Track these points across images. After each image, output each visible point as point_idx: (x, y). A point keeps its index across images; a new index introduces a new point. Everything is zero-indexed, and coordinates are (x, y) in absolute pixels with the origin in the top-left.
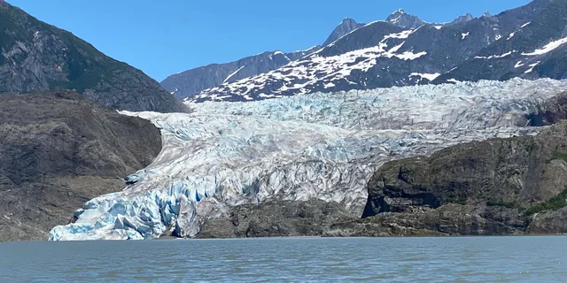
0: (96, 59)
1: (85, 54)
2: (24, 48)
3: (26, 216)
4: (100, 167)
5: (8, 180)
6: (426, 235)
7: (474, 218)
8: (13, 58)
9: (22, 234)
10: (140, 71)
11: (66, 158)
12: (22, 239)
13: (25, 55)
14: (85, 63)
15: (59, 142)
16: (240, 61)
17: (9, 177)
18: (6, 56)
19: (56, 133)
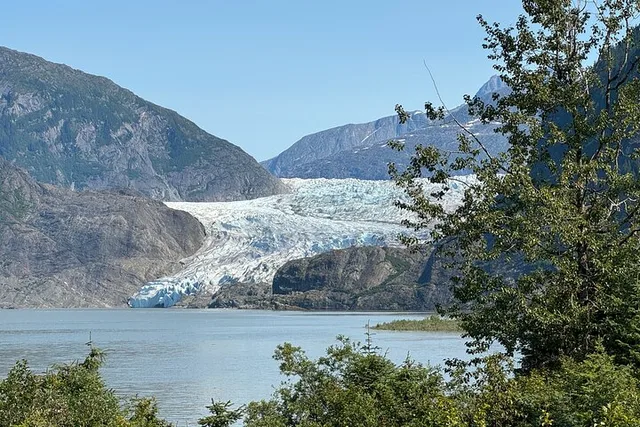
0: (198, 138)
1: (188, 133)
2: (130, 129)
3: (88, 289)
4: (148, 251)
5: (77, 261)
6: (295, 310)
7: (325, 300)
8: (120, 138)
9: (83, 302)
10: (238, 148)
11: (122, 243)
12: (84, 306)
13: (130, 135)
14: (187, 141)
15: (117, 231)
16: (378, 121)
17: (78, 258)
18: (113, 136)
19: (115, 224)
